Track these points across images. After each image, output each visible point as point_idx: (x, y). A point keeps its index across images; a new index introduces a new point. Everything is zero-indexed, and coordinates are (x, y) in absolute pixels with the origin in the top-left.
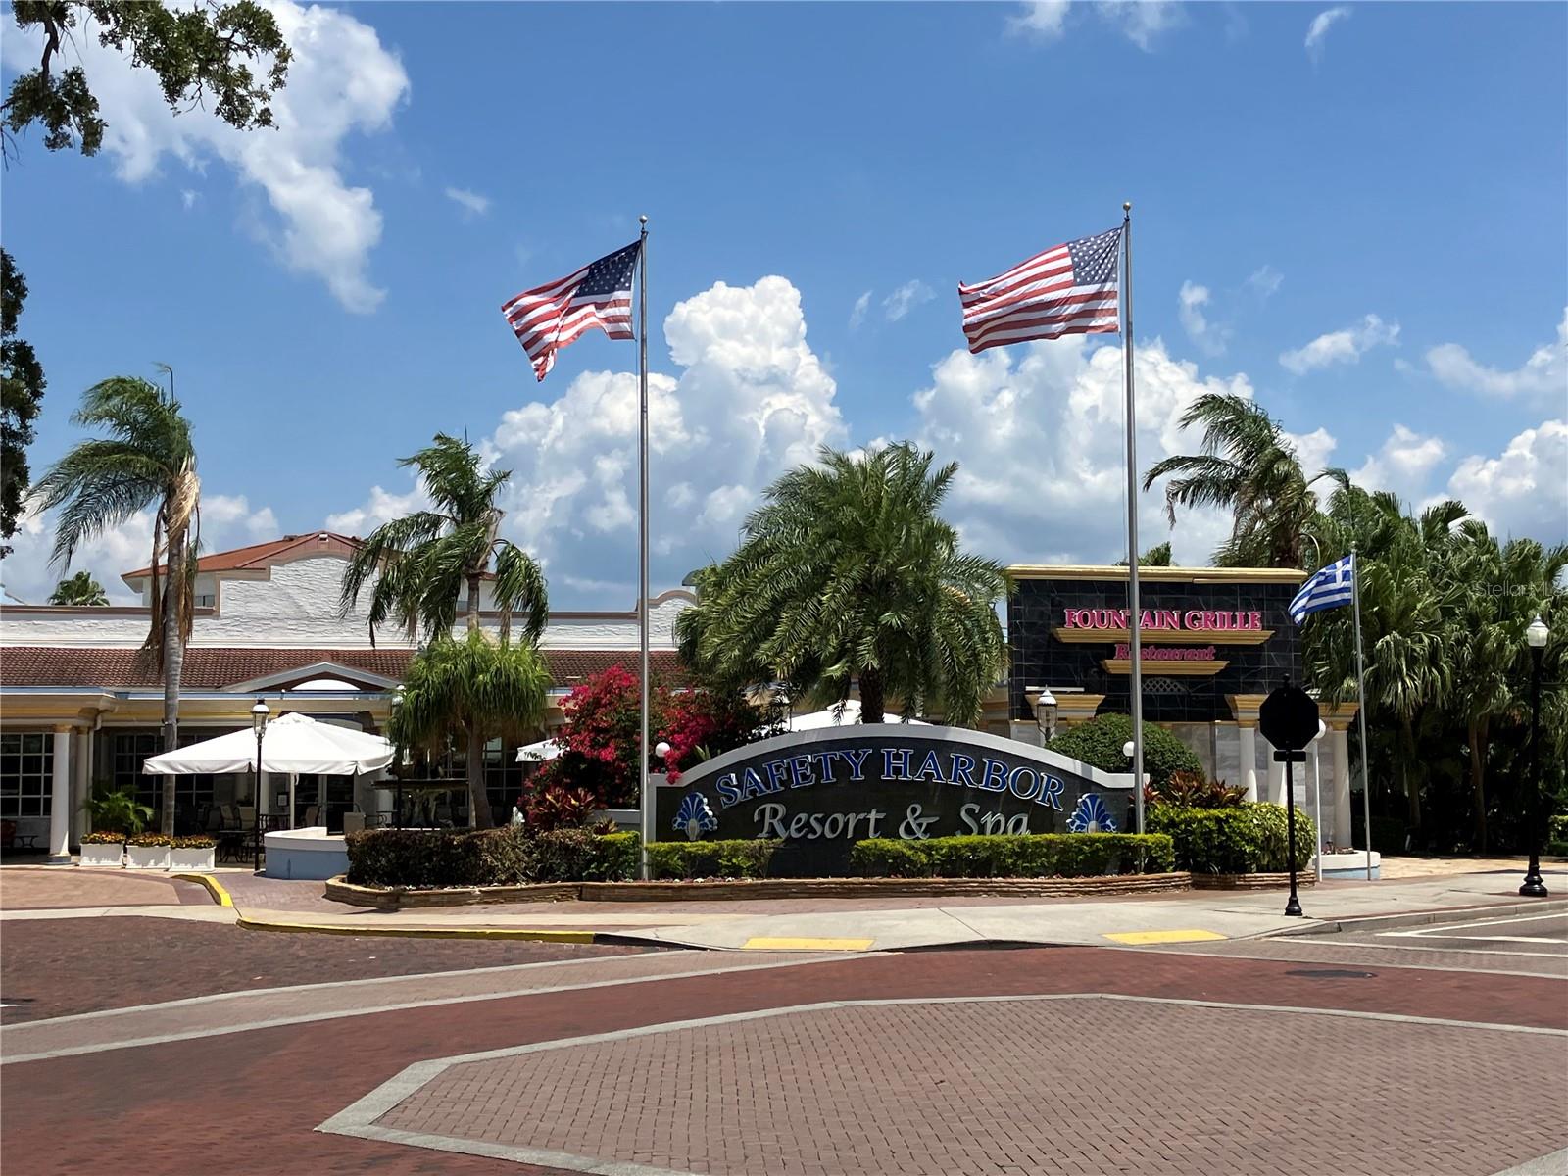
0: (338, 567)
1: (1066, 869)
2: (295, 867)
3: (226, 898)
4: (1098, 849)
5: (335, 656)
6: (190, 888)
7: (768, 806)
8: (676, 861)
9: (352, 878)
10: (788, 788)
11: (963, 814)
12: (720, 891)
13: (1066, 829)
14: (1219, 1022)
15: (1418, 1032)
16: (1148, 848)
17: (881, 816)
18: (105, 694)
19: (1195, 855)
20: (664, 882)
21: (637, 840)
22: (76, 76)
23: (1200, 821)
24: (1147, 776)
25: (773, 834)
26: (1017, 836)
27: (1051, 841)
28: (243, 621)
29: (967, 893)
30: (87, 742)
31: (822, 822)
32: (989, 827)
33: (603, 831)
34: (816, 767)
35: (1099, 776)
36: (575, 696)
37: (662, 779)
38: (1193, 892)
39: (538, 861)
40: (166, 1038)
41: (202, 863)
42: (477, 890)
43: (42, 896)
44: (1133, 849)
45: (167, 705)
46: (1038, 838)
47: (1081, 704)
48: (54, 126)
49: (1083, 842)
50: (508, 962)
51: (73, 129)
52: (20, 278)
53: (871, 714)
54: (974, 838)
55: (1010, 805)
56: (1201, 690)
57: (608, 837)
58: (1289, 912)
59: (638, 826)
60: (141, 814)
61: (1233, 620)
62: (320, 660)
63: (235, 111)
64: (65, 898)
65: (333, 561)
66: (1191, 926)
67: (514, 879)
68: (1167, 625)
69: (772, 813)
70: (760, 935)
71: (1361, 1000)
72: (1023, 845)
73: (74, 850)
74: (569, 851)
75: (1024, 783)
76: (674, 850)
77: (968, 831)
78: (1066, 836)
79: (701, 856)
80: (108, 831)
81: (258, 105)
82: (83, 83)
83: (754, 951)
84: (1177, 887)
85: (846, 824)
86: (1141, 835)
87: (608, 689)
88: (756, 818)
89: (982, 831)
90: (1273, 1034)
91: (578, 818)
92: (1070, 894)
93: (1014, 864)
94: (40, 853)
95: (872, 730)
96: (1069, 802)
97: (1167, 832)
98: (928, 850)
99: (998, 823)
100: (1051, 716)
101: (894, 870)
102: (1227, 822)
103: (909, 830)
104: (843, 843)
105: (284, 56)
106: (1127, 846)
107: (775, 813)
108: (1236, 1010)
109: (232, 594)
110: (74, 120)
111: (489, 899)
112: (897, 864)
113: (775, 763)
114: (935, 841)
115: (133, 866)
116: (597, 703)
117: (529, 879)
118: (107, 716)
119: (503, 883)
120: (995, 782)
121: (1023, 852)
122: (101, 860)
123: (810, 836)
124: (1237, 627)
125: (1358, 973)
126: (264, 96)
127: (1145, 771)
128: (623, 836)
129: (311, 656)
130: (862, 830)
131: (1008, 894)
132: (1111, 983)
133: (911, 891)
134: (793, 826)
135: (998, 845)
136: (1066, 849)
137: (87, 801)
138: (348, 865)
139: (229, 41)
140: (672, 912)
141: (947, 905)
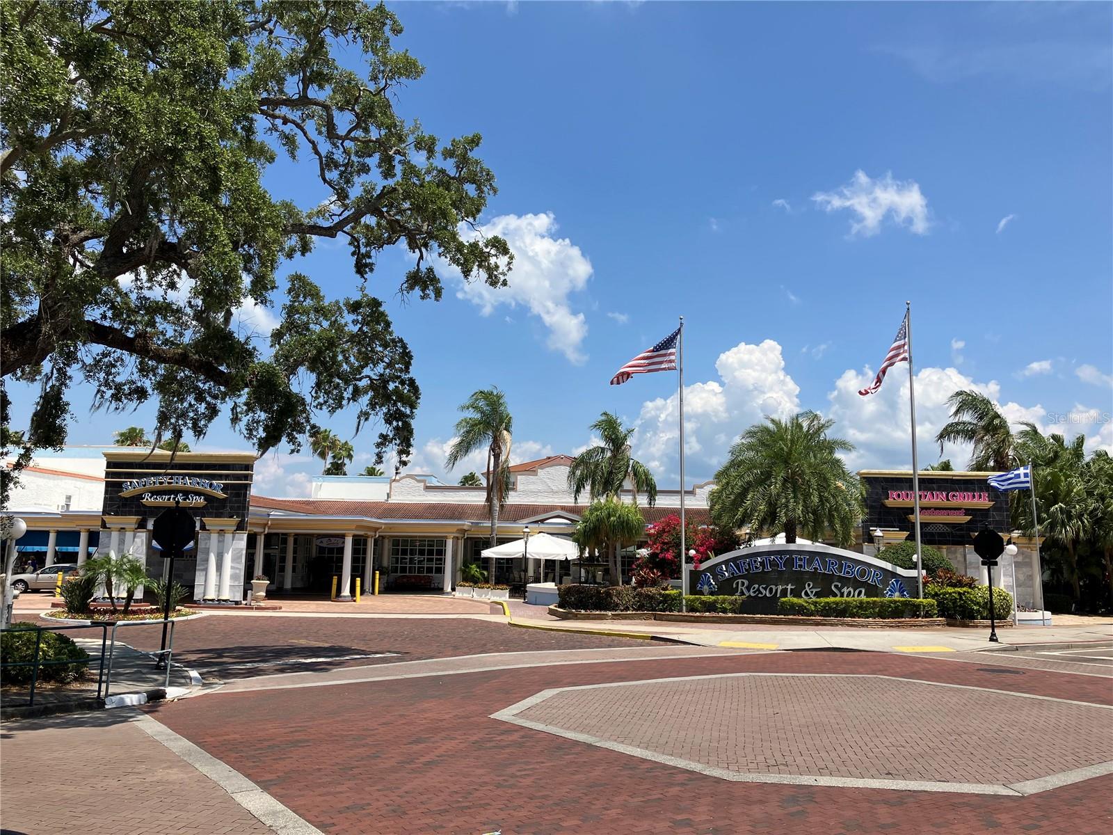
0: (565, 470)
1: (882, 615)
2: (539, 600)
3: (507, 612)
4: (898, 606)
5: (563, 508)
6: (496, 608)
7: (740, 581)
8: (697, 604)
9: (560, 606)
10: (749, 572)
11: (833, 587)
12: (715, 619)
13: (884, 596)
14: (931, 692)
15: (1033, 703)
16: (924, 606)
17: (793, 587)
18: (466, 523)
19: (948, 609)
20: (691, 614)
21: (681, 594)
22: (430, 270)
23: (950, 594)
24: (924, 572)
25: (742, 593)
26: (859, 598)
27: (875, 601)
28: (526, 493)
29: (832, 625)
30: (461, 543)
31: (765, 589)
32: (845, 594)
33: (665, 589)
34: (762, 563)
35: (900, 571)
36: (654, 528)
37: (691, 566)
38: (947, 628)
39: (638, 602)
40: (451, 673)
41: (503, 596)
42: (610, 613)
43: (436, 608)
44: (918, 607)
45: (492, 528)
46: (869, 599)
47: (897, 536)
48: (423, 291)
49: (891, 602)
50: (610, 646)
51: (430, 292)
52: (410, 352)
53: (790, 540)
54: (838, 599)
55: (856, 584)
56: (957, 530)
57: (667, 592)
58: (991, 640)
59: (681, 588)
60: (482, 574)
61: (974, 497)
62: (556, 509)
63: (493, 281)
64: (445, 609)
65: (562, 467)
66: (939, 644)
67: (627, 609)
68: (938, 499)
69: (742, 584)
70: (728, 641)
71: (1010, 685)
72: (861, 603)
73: (453, 589)
74: (651, 598)
75: (863, 574)
76: (697, 599)
77: (835, 595)
78: (882, 599)
79: (709, 602)
80: (467, 582)
81: (502, 278)
82: (433, 272)
83: (722, 647)
84: (939, 625)
85: (777, 590)
86: (921, 600)
87: (669, 524)
88: (734, 586)
89: (842, 595)
90: (955, 699)
91: (654, 583)
92: (882, 627)
93: (857, 612)
94: (439, 590)
95: (792, 547)
96: (885, 583)
97: (933, 599)
98: (815, 604)
99: (850, 592)
100: (881, 542)
101: (799, 613)
102: (964, 594)
103: (807, 594)
104: (775, 598)
105: (511, 258)
106: (914, 605)
107: (743, 584)
108: (942, 687)
109: (521, 481)
110: (431, 288)
111: (615, 617)
112: (801, 610)
113: (742, 561)
114: (818, 600)
115: (476, 597)
116: (664, 531)
117: (634, 609)
118: (469, 532)
119: (622, 611)
120: (848, 573)
121: (861, 606)
122: (463, 593)
123: (760, 595)
124: (975, 500)
125: (1015, 672)
126: (504, 274)
127: (923, 569)
128: (675, 591)
129: (553, 508)
130: (784, 593)
131: (852, 626)
132: (886, 670)
133: (804, 623)
134: (752, 591)
135: (849, 602)
136: (882, 605)
137: (461, 569)
138: (558, 599)
139: (488, 253)
140: (692, 627)
141: (820, 630)
